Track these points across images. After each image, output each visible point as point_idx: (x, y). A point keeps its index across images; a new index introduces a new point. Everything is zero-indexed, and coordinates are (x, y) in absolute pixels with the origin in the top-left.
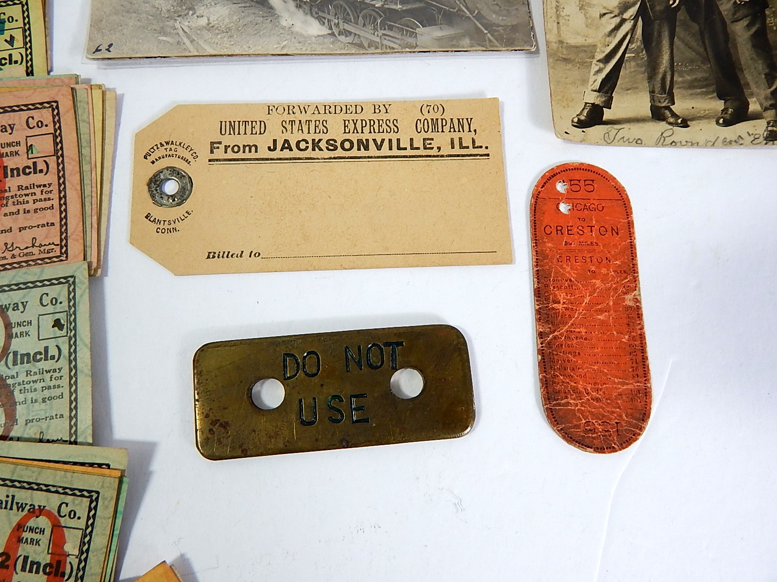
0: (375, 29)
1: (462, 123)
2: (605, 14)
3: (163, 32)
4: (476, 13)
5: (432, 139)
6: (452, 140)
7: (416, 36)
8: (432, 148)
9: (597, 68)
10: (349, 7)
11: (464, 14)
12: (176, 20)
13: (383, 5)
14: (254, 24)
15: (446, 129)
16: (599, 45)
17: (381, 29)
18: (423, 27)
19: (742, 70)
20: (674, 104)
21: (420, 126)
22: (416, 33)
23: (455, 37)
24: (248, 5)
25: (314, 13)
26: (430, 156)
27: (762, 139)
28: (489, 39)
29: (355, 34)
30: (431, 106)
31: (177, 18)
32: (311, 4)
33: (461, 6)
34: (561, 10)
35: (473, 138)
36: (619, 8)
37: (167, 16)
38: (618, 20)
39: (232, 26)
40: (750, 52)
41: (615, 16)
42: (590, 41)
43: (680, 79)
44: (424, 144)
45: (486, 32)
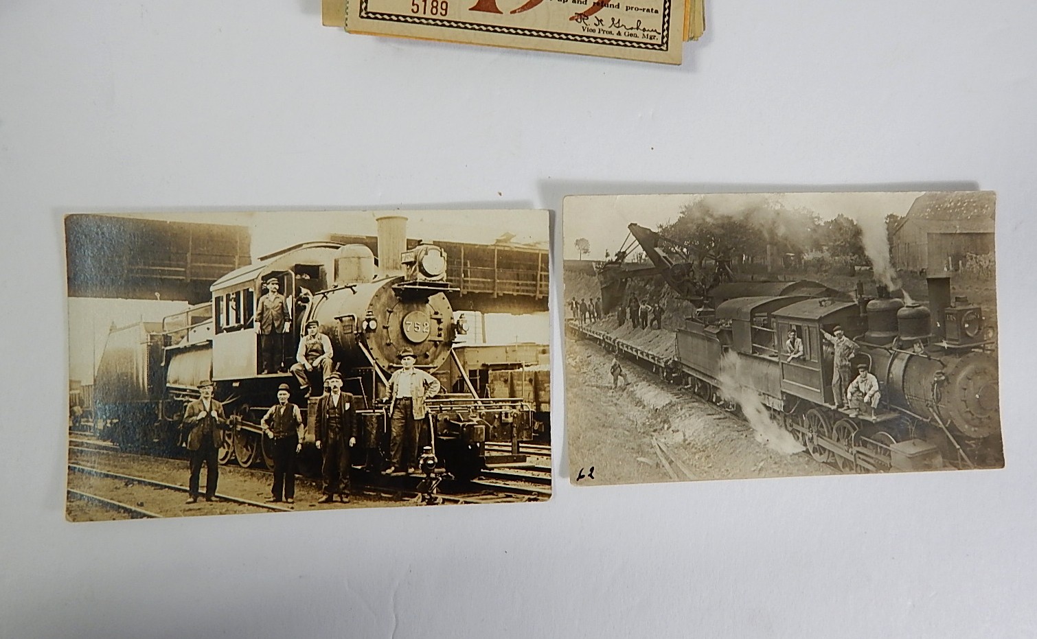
0: (849, 445)
3: (640, 451)
4: (949, 423)
7: (890, 455)
10: (823, 418)
11: (937, 425)
12: (652, 436)
13: (857, 416)
14: (730, 440)
17: (855, 445)
18: (897, 442)
22: (890, 451)
23: (927, 454)
24: (722, 416)
25: (788, 426)
28: (961, 456)
29: (829, 451)
31: (653, 433)
32: (785, 416)
33: (935, 414)
37: (642, 431)
39: (708, 443)
45: (958, 447)
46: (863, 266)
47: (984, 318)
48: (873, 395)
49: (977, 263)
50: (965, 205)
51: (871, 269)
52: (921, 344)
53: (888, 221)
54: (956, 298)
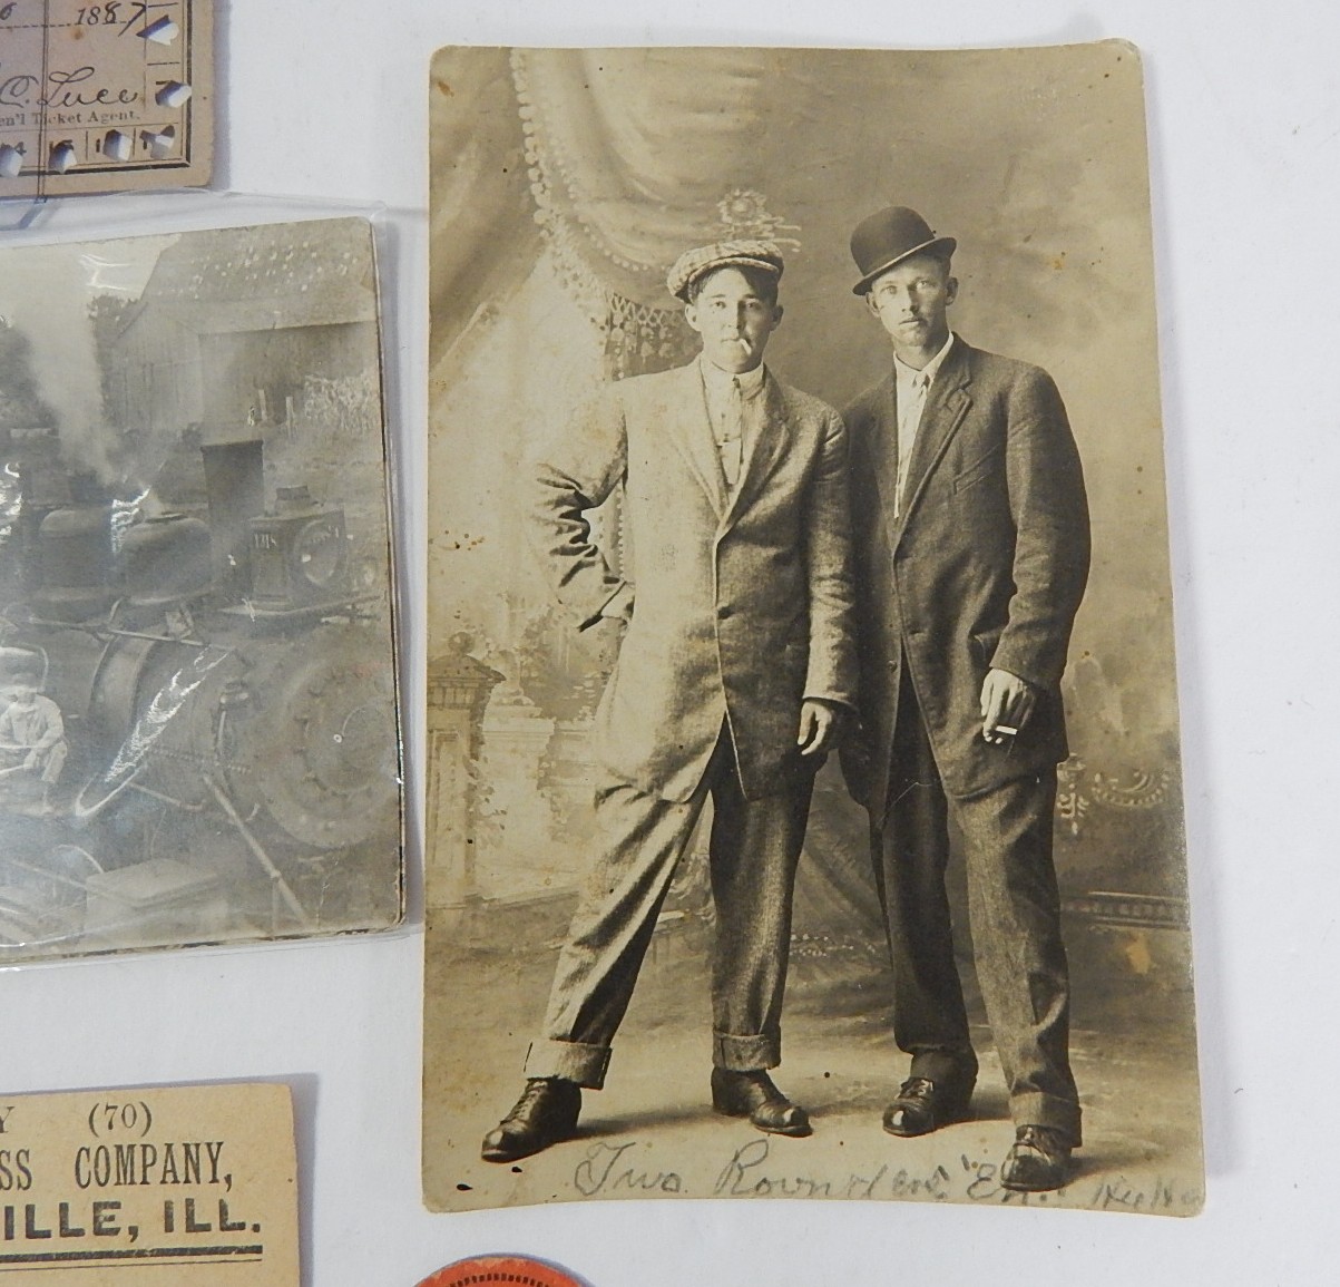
1: (194, 1157)
2: (610, 792)
4: (255, 812)
5: (116, 1205)
6: (168, 1206)
7: (83, 904)
8: (115, 1231)
9: (572, 966)
11: (221, 819)
15: (155, 1174)
16: (586, 893)
19: (969, 958)
20: (776, 1062)
21: (86, 1166)
22: (86, 893)
23: (188, 895)
26: (109, 1255)
27: (997, 1181)
28: (281, 898)
30: (115, 1107)
33: (217, 792)
34: (483, 798)
35: (221, 1201)
36: (654, 767)
38: (646, 806)
40: (1000, 902)
41: (641, 795)
42: (561, 882)
43: (802, 986)
44: (96, 1219)
45: (275, 873)
46: (32, 426)
47: (350, 537)
48: (48, 750)
49: (331, 398)
50: (288, 258)
51: (55, 432)
52: (187, 613)
53: (94, 314)
54: (279, 490)
